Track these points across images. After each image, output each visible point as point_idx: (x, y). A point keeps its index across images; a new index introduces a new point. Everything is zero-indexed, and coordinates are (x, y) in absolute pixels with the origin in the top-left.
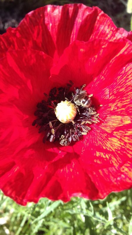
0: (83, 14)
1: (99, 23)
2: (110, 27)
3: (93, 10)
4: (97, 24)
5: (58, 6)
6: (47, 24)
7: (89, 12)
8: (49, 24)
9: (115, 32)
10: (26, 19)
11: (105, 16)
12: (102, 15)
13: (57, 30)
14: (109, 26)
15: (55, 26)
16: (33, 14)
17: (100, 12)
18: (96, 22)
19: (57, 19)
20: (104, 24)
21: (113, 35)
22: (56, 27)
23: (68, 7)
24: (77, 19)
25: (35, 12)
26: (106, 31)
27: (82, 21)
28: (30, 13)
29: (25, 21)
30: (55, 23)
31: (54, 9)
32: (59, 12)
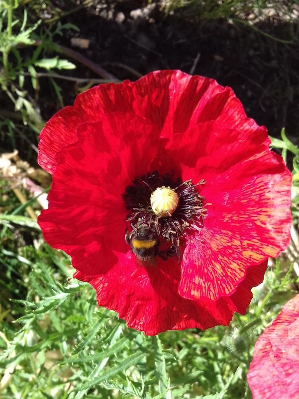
0: (213, 92)
1: (229, 105)
2: (240, 114)
3: (225, 91)
4: (227, 106)
5: (187, 75)
6: (171, 89)
7: (220, 91)
8: (173, 90)
9: (243, 121)
10: (148, 77)
11: (237, 101)
12: (234, 99)
13: (179, 99)
14: (239, 112)
15: (178, 94)
16: (158, 74)
17: (233, 95)
18: (227, 104)
19: (182, 88)
20: (234, 108)
21: (241, 124)
22: (180, 96)
23: (198, 79)
24: (205, 94)
25: (161, 73)
26: (234, 117)
27: (210, 98)
28: (156, 72)
29: (147, 79)
30: (179, 91)
31: (182, 76)
32: (187, 81)
